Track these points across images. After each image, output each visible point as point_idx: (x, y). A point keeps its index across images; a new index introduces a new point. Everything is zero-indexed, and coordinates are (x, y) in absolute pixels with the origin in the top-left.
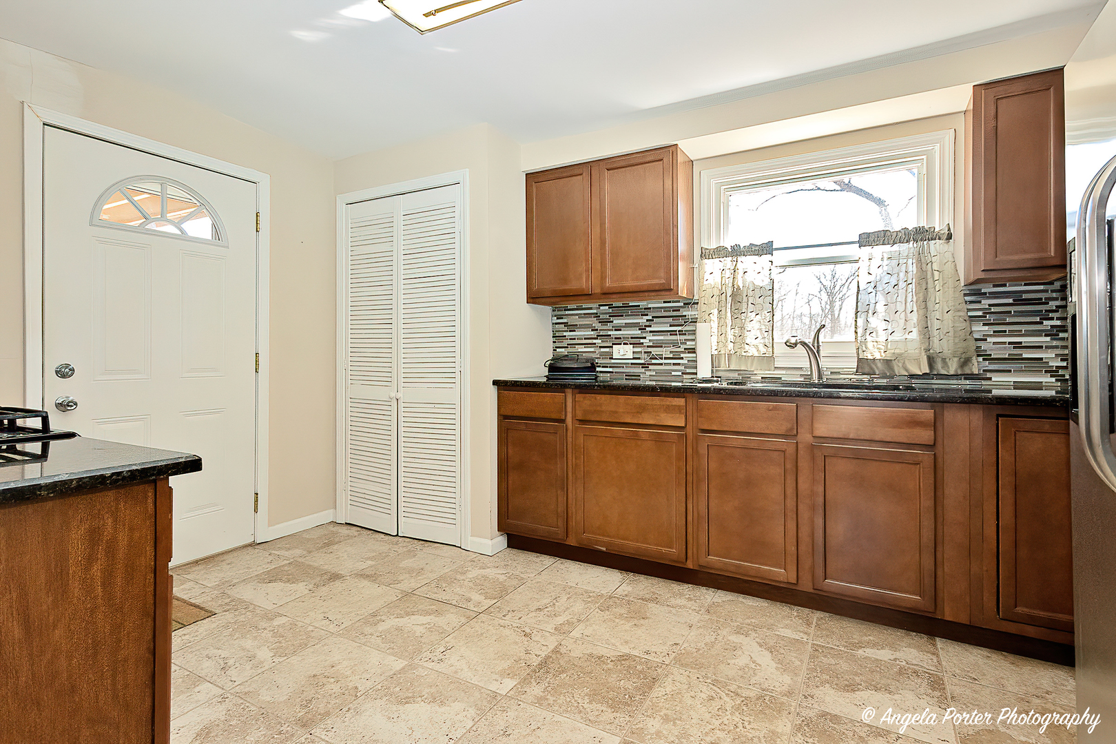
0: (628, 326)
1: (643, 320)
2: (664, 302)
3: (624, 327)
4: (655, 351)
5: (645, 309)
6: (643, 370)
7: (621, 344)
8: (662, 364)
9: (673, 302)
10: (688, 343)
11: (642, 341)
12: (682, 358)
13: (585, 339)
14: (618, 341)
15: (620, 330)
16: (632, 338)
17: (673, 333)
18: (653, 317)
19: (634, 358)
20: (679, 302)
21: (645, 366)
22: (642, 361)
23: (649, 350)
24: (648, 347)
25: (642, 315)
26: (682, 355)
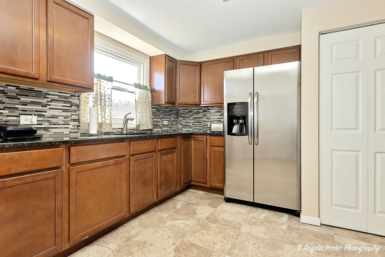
0: (32, 103)
1: (44, 101)
2: (59, 92)
3: (29, 103)
4: (53, 120)
5: (46, 94)
6: (45, 132)
7: (32, 115)
8: (57, 128)
9: (65, 93)
10: (73, 116)
11: (44, 113)
12: (69, 124)
14: (25, 112)
15: (27, 105)
16: (36, 111)
17: (64, 110)
18: (51, 100)
19: (38, 124)
20: (67, 93)
21: (46, 129)
22: (45, 126)
23: (49, 119)
24: (48, 117)
25: (44, 97)
26: (69, 123)
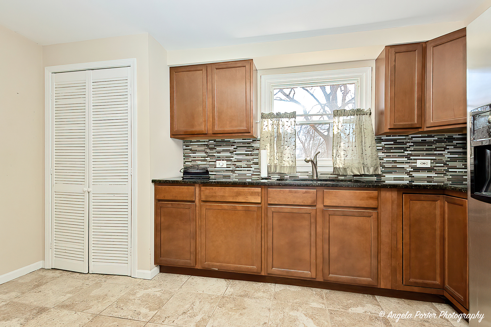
0: (224, 151)
1: (232, 148)
2: (243, 139)
3: (221, 151)
4: (238, 164)
5: (233, 142)
6: (232, 173)
7: (221, 160)
8: (241, 170)
9: (247, 139)
10: (255, 160)
11: (231, 159)
12: (252, 167)
13: (201, 157)
14: (219, 158)
15: (220, 153)
16: (226, 157)
17: (247, 155)
18: (237, 147)
19: (227, 167)
20: (250, 139)
21: (233, 171)
22: (231, 169)
23: (235, 163)
24: (234, 161)
25: (231, 146)
26: (252, 166)
